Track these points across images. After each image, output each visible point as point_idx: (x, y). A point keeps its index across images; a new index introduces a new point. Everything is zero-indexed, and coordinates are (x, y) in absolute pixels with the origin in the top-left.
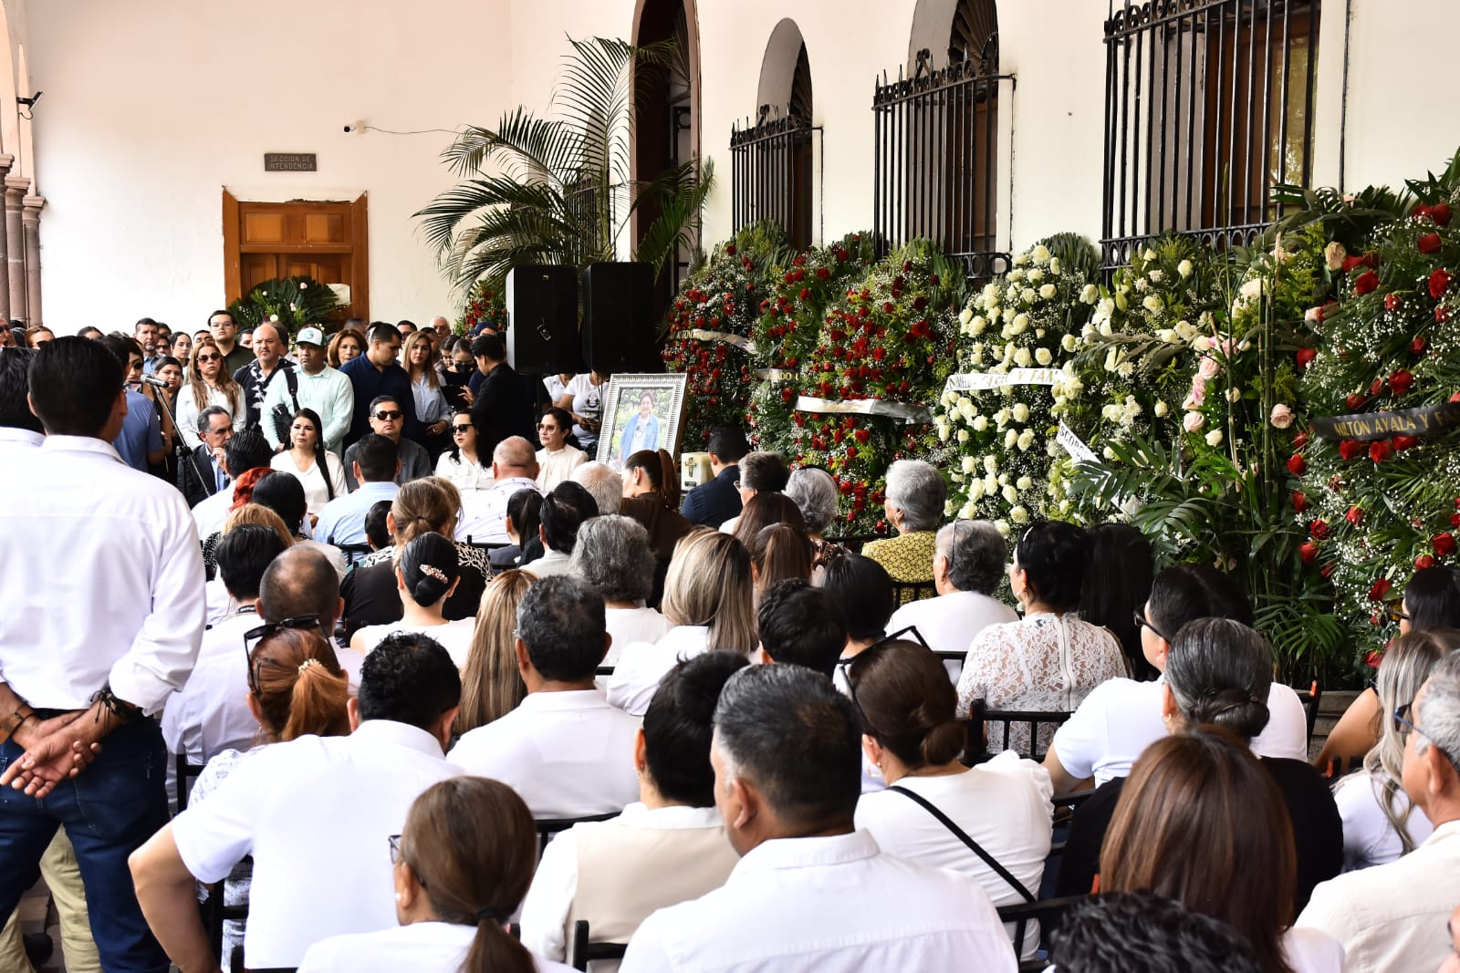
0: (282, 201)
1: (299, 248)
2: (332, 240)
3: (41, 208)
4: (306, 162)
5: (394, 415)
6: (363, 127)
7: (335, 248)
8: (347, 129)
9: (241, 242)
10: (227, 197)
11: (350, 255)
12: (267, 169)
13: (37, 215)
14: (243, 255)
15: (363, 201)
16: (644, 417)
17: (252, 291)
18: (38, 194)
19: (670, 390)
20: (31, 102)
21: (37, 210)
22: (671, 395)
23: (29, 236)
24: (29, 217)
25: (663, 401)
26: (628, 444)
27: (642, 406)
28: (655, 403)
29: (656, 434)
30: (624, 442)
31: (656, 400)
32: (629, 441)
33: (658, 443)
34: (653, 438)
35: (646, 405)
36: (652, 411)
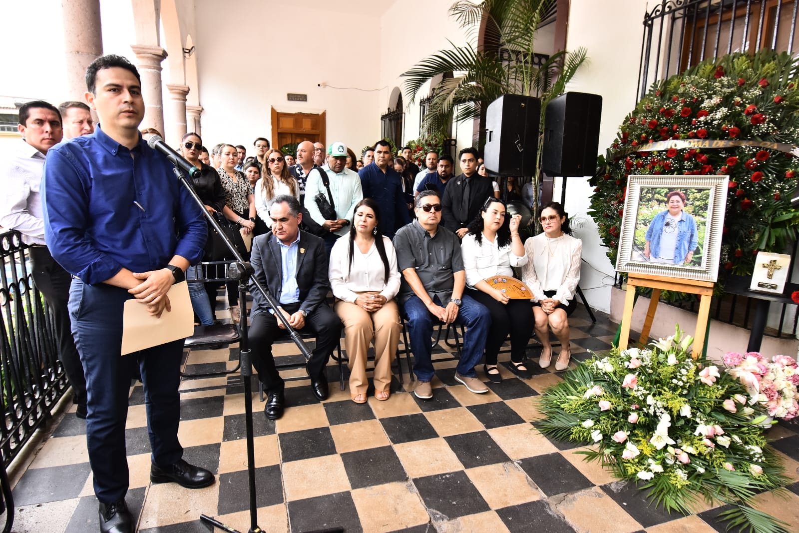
0: (294, 113)
1: (300, 131)
2: (312, 129)
3: (201, 111)
4: (303, 98)
5: (437, 208)
6: (325, 85)
7: (314, 132)
8: (319, 85)
9: (278, 128)
10: (273, 110)
11: (319, 135)
12: (288, 100)
13: (200, 114)
14: (279, 134)
15: (324, 114)
16: (675, 214)
17: (282, 148)
18: (200, 105)
19: (707, 191)
20: (190, 51)
21: (200, 112)
22: (709, 196)
23: (197, 122)
24: (197, 115)
25: (698, 201)
26: (656, 238)
27: (670, 204)
28: (687, 202)
29: (692, 230)
30: (651, 236)
31: (688, 200)
32: (657, 236)
33: (696, 239)
34: (689, 234)
35: (675, 204)
36: (685, 209)
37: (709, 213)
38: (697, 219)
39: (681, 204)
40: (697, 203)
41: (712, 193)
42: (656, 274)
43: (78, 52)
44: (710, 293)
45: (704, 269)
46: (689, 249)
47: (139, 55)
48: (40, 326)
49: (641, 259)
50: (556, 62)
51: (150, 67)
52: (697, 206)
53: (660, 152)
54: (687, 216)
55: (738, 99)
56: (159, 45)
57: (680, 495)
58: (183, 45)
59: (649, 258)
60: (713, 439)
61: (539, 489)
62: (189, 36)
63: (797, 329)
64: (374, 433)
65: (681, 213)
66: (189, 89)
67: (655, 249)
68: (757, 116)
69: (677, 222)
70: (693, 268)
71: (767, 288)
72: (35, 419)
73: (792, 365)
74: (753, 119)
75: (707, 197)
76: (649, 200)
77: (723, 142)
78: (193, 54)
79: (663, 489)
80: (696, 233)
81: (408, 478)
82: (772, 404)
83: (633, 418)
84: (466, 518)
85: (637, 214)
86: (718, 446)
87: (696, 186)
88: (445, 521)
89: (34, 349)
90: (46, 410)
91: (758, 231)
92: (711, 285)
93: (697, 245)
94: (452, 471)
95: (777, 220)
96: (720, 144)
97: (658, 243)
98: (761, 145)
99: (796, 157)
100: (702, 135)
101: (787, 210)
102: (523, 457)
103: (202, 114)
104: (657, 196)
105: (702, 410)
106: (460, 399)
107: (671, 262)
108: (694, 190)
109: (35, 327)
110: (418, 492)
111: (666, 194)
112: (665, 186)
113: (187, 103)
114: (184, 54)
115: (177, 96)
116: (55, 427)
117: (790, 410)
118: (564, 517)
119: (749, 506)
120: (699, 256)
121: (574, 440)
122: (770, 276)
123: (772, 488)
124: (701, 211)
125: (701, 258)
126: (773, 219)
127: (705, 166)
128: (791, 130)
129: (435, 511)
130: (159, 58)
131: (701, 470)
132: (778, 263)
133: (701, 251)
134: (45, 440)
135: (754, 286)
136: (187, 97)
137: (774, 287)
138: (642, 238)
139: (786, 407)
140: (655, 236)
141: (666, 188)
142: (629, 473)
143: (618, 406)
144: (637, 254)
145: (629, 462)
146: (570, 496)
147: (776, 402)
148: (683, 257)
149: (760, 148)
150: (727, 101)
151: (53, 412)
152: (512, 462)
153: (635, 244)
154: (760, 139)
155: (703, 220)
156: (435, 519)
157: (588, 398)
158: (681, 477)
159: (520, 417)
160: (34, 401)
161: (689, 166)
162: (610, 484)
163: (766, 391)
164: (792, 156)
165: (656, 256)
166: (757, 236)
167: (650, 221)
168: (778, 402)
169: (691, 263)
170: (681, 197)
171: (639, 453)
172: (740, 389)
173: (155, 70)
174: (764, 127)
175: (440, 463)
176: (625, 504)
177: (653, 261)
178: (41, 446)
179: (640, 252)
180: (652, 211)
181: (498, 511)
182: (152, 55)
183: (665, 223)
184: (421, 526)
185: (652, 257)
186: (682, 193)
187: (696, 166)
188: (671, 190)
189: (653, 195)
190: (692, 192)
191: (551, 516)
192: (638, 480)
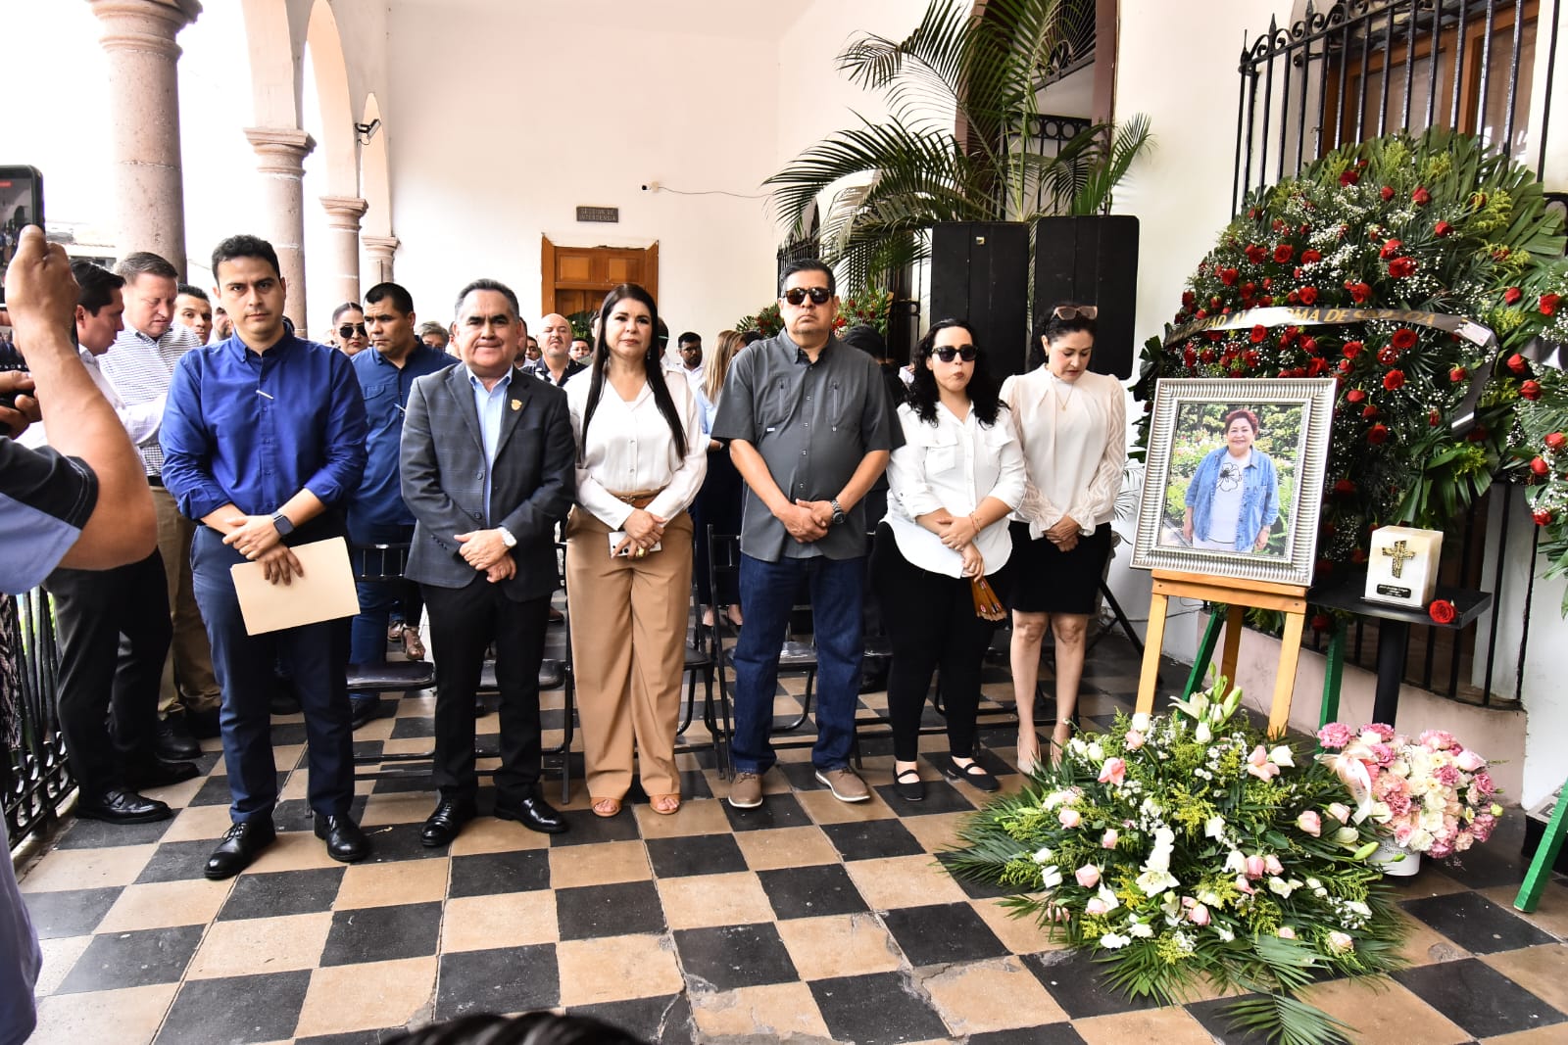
0: (590, 246)
1: (602, 285)
3: (395, 247)
4: (610, 215)
6: (658, 187)
8: (644, 188)
9: (555, 279)
10: (545, 242)
12: (579, 219)
13: (392, 253)
14: (557, 291)
15: (655, 248)
16: (1238, 455)
18: (393, 236)
19: (1297, 409)
20: (369, 129)
21: (392, 249)
22: (1300, 418)
23: (385, 270)
24: (385, 255)
25: (1280, 428)
26: (1205, 501)
27: (1231, 435)
28: (1262, 431)
29: (1270, 486)
30: (1195, 496)
31: (1263, 426)
32: (1207, 496)
33: (1276, 503)
34: (1263, 493)
35: (1240, 434)
36: (1256, 444)
37: (1299, 453)
38: (1278, 463)
39: (1250, 434)
40: (1279, 432)
41: (1305, 411)
42: (1202, 572)
43: (136, 163)
44: (1302, 607)
45: (1289, 562)
46: (1263, 522)
47: (259, 148)
48: (45, 652)
49: (1176, 542)
50: (1095, 143)
51: (279, 171)
52: (1278, 439)
53: (1240, 332)
54: (1260, 458)
55: (1373, 228)
56: (299, 127)
57: (1166, 973)
58: (355, 117)
59: (1191, 541)
60: (1259, 881)
61: (904, 955)
62: (371, 96)
63: (1522, 690)
64: (628, 861)
65: (1249, 450)
66: (366, 206)
67: (1202, 523)
68: (1399, 261)
69: (1241, 469)
70: (1268, 559)
71: (1394, 595)
72: (28, 815)
73: (1449, 748)
74: (1393, 268)
75: (1297, 421)
76: (1193, 427)
77: (1344, 311)
78: (378, 134)
79: (1139, 964)
80: (1276, 490)
81: (667, 929)
82: (1402, 824)
83: (1110, 838)
84: (749, 990)
85: (1171, 455)
86: (1270, 894)
87: (1277, 400)
88: (712, 992)
89: (32, 691)
90: (49, 805)
91: (1404, 487)
92: (1301, 592)
93: (1278, 515)
94: (750, 923)
95: (1434, 464)
96: (1339, 315)
97: (1208, 511)
98: (1405, 318)
99: (1466, 341)
100: (1308, 299)
101: (1449, 443)
102: (894, 906)
103: (397, 252)
104: (1207, 419)
105: (1248, 829)
106: (815, 813)
107: (1230, 548)
108: (1273, 407)
109: (37, 652)
110: (677, 950)
111: (1224, 415)
112: (1222, 399)
113: (361, 233)
114: (357, 135)
115: (342, 220)
116: (61, 833)
117: (1437, 835)
118: (930, 998)
119: (1294, 998)
120: (1281, 535)
121: (1007, 883)
122: (1397, 573)
123: (1357, 973)
124: (1286, 448)
125: (1283, 539)
126: (1427, 463)
127: (1316, 359)
128: (1466, 288)
129: (697, 978)
130: (300, 152)
131: (1227, 936)
132: (1409, 547)
133: (1285, 526)
134: (43, 854)
135: (1371, 593)
136: (362, 221)
137: (1407, 594)
138: (1179, 502)
139: (1429, 829)
140: (1202, 497)
141: (1223, 403)
142: (1086, 936)
143: (1096, 820)
144: (1168, 532)
145: (1092, 920)
146: (957, 968)
147: (1408, 819)
148: (1252, 538)
149: (1404, 323)
150: (1354, 232)
151: (60, 810)
152: (871, 914)
153: (1165, 514)
154: (1407, 307)
155: (1288, 465)
156: (693, 989)
157: (1050, 808)
158: (1182, 945)
159: (919, 845)
160: (29, 783)
161: (1288, 359)
162: (1042, 954)
163: (1389, 798)
164: (1459, 338)
165: (1203, 537)
166: (1401, 496)
167: (1194, 469)
168: (1412, 820)
169: (1265, 549)
170: (1250, 420)
171: (1117, 905)
172: (1339, 793)
173: (291, 176)
174: (1413, 282)
175: (734, 908)
176: (1054, 983)
177: (1198, 545)
178: (36, 862)
179: (1175, 529)
180: (1198, 448)
181: (811, 984)
182: (284, 147)
183: (1220, 472)
184: (663, 997)
185: (1196, 541)
186: (1251, 412)
187: (1300, 359)
188: (1232, 406)
189: (1201, 418)
190: (1270, 411)
191: (905, 994)
192: (1098, 950)
